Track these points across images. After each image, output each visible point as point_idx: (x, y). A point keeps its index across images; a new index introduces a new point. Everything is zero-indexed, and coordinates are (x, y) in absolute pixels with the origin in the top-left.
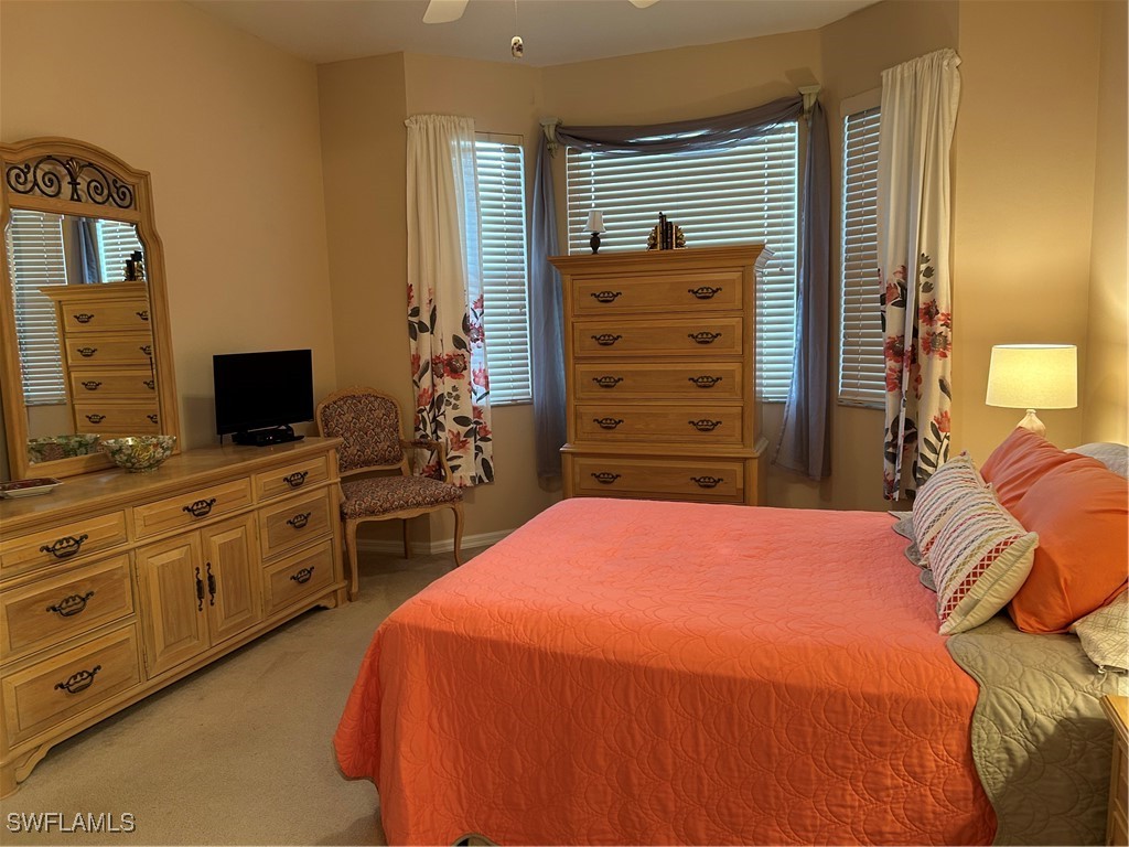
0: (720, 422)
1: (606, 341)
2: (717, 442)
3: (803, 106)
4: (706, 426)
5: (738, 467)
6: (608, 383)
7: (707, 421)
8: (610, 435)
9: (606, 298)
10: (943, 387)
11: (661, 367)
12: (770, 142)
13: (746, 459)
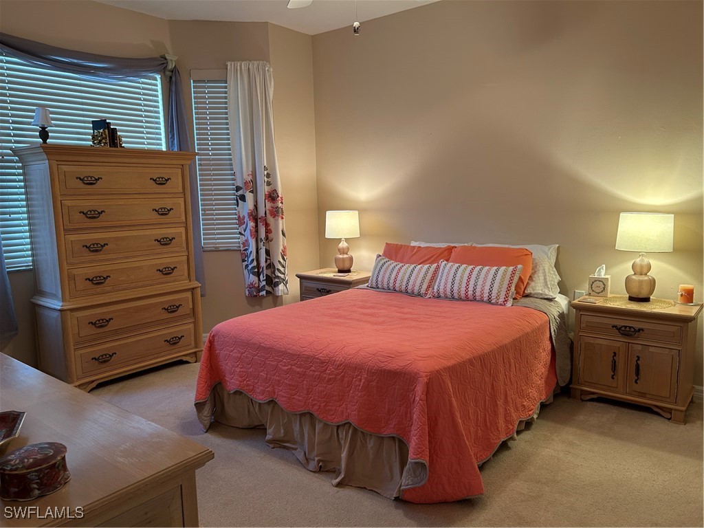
0: (176, 267)
1: (93, 215)
2: (174, 281)
3: (166, 67)
4: (167, 271)
5: (189, 295)
6: (95, 248)
7: (168, 268)
8: (99, 289)
9: (91, 182)
10: (284, 234)
11: (135, 233)
12: (143, 83)
13: (193, 289)
